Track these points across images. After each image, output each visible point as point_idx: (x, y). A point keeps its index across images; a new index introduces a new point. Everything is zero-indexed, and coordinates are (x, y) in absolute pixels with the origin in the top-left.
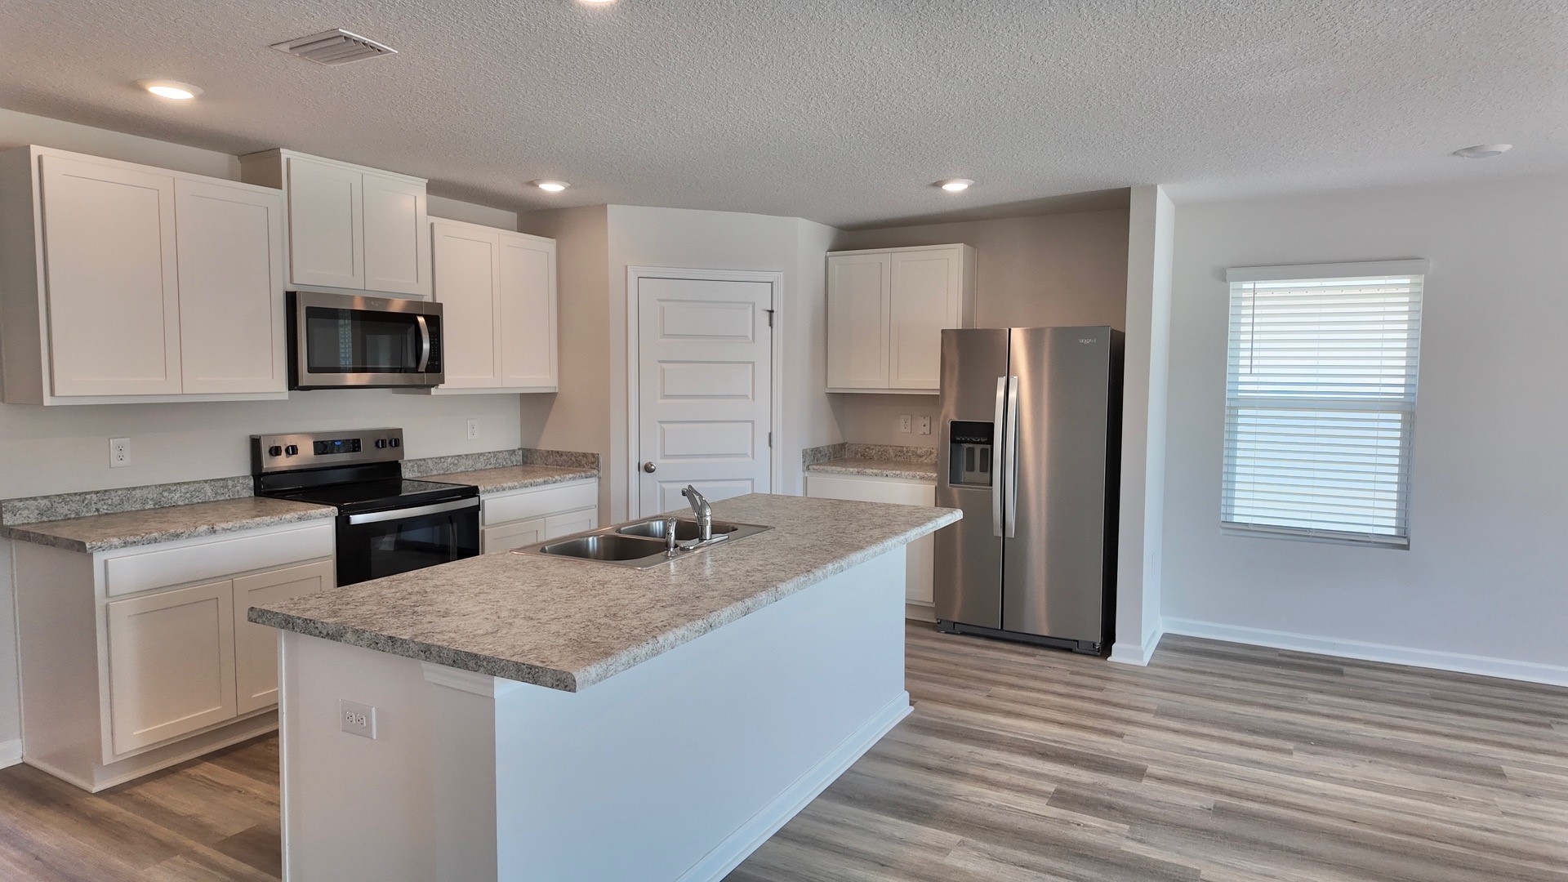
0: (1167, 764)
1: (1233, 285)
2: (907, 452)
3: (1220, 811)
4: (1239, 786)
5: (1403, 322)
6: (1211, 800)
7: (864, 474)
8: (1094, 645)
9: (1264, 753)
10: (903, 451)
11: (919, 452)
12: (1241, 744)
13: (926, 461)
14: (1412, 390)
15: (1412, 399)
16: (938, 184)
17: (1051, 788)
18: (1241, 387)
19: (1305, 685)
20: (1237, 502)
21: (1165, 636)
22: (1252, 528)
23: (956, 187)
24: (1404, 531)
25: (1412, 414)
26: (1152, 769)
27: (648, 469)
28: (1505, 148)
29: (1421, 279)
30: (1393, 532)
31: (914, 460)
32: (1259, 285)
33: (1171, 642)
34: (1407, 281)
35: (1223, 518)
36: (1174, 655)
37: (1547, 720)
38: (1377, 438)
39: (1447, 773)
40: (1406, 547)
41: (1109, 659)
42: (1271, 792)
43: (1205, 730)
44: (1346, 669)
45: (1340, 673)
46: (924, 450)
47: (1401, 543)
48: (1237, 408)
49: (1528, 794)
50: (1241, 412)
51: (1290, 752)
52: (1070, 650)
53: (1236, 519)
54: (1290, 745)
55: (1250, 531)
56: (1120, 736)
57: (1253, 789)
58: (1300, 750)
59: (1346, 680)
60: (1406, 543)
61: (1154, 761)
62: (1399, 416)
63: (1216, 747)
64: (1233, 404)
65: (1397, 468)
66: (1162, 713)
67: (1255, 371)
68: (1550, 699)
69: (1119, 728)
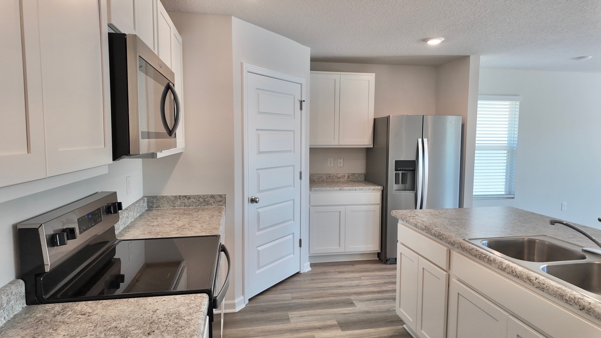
2: (333, 176)
5: (506, 121)
7: (343, 190)
10: (330, 176)
11: (339, 176)
13: (342, 180)
16: (425, 40)
23: (434, 42)
27: (253, 201)
28: (590, 57)
31: (336, 180)
40: (513, 198)
46: (341, 175)
60: (513, 196)
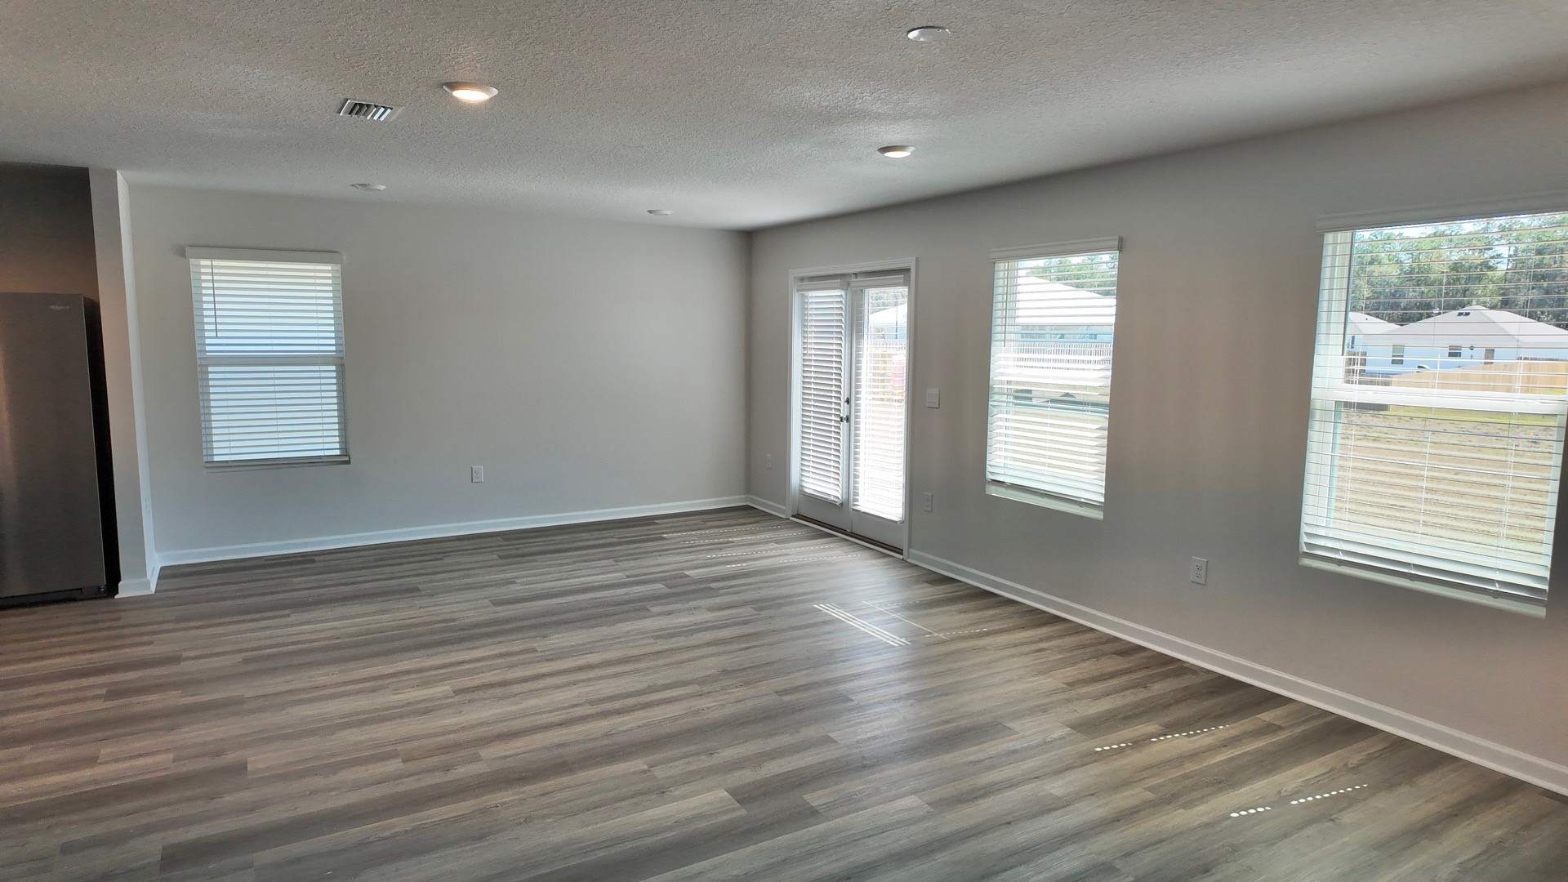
0: (198, 648)
1: (192, 261)
3: (246, 661)
4: (255, 644)
6: (238, 657)
8: (99, 588)
9: (270, 621)
12: (250, 621)
14: (341, 348)
15: (341, 355)
17: (104, 691)
18: (208, 348)
19: (290, 574)
20: (215, 445)
21: (162, 569)
22: (231, 464)
24: (345, 450)
25: (343, 365)
26: (185, 654)
28: (382, 188)
29: (338, 267)
30: (338, 452)
32: (216, 263)
33: (169, 572)
34: (329, 268)
35: (205, 460)
36: (176, 580)
37: (441, 556)
38: (321, 384)
39: (388, 598)
40: (348, 462)
41: (116, 597)
42: (281, 640)
43: (221, 621)
44: (316, 558)
45: (313, 561)
47: (344, 459)
48: (207, 366)
49: (432, 595)
50: (210, 369)
51: (289, 615)
52: (74, 600)
53: (216, 459)
54: (288, 612)
55: (230, 466)
56: (151, 643)
57: (268, 642)
58: (294, 613)
59: (318, 564)
60: (348, 458)
61: (185, 650)
62: (334, 368)
63: (232, 628)
64: (204, 362)
65: (336, 406)
66: (179, 620)
67: (219, 334)
68: (443, 545)
69: (146, 639)
